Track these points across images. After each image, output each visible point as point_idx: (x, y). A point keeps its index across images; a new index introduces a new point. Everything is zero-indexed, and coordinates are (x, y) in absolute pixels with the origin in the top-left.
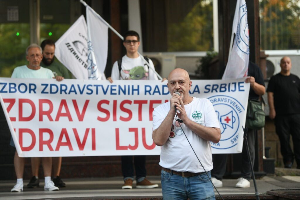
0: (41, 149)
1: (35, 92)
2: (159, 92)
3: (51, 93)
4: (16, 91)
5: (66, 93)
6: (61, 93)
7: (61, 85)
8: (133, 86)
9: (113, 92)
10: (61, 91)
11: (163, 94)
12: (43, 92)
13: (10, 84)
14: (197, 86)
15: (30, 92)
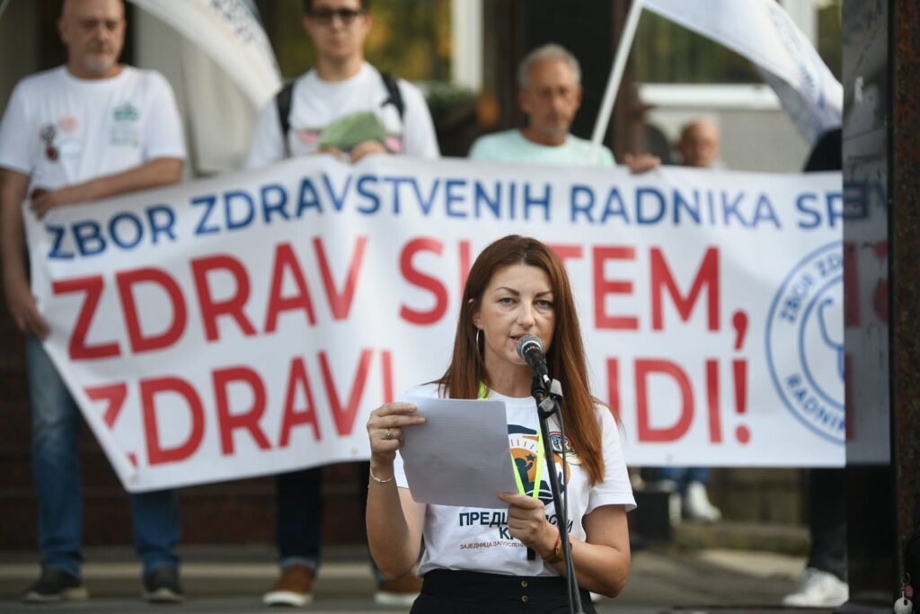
0: (228, 447)
1: (172, 237)
2: (622, 212)
3: (232, 226)
4: (103, 246)
5: (286, 216)
6: (267, 219)
7: (264, 191)
8: (527, 189)
9: (456, 207)
10: (267, 211)
11: (641, 220)
12: (201, 230)
13: (76, 229)
14: (763, 199)
15: (155, 240)
